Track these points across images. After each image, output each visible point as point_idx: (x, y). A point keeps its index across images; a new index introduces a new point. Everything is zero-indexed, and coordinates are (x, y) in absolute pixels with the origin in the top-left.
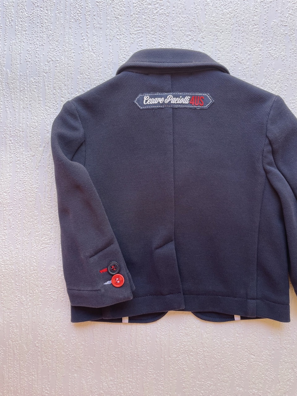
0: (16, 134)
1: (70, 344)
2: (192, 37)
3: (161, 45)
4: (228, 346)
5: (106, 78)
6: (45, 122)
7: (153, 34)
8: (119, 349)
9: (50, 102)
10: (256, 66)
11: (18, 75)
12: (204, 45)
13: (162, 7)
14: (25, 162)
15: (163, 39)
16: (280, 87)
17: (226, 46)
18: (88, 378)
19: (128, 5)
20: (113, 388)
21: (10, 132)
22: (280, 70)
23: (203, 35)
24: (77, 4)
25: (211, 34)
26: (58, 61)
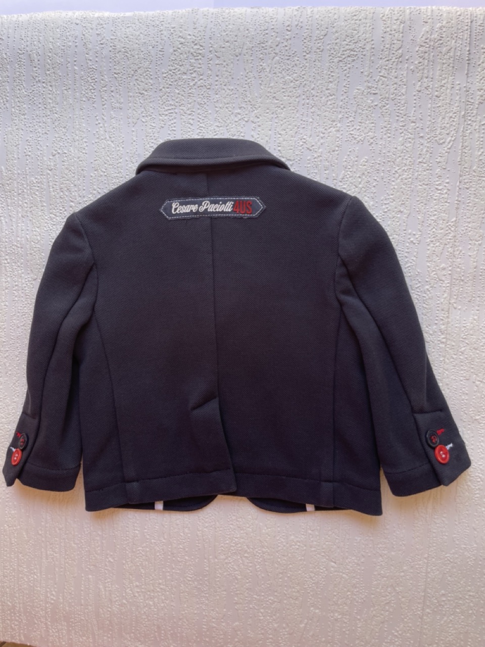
0: (13, 251)
1: (83, 534)
2: (243, 117)
3: (200, 128)
4: (297, 547)
5: (127, 175)
6: (50, 235)
7: (190, 114)
8: (147, 543)
9: (56, 208)
10: (332, 153)
11: (16, 174)
12: (259, 126)
13: (201, 77)
14: (25, 287)
15: (203, 120)
16: (367, 183)
17: (289, 127)
18: (106, 581)
19: (156, 76)
20: (140, 598)
21: (6, 248)
22: (366, 157)
23: (258, 113)
24: (89, 76)
25: (268, 111)
26: (65, 153)
